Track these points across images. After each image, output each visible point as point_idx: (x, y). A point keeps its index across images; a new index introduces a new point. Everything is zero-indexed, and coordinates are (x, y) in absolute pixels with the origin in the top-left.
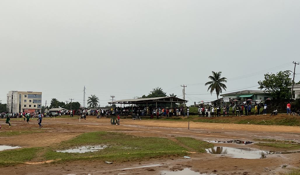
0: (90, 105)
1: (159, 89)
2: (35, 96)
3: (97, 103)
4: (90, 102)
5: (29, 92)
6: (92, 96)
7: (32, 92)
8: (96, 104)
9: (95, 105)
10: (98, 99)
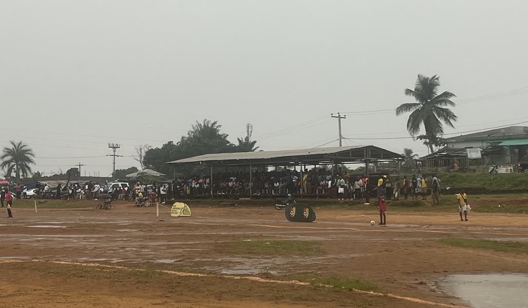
0: (10, 171)
3: (30, 165)
4: (9, 162)
6: (13, 143)
8: (25, 168)
9: (24, 171)
10: (30, 152)
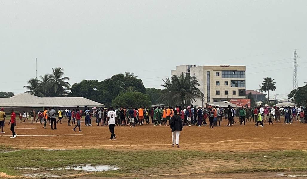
2: (234, 73)
5: (223, 66)
7: (228, 67)
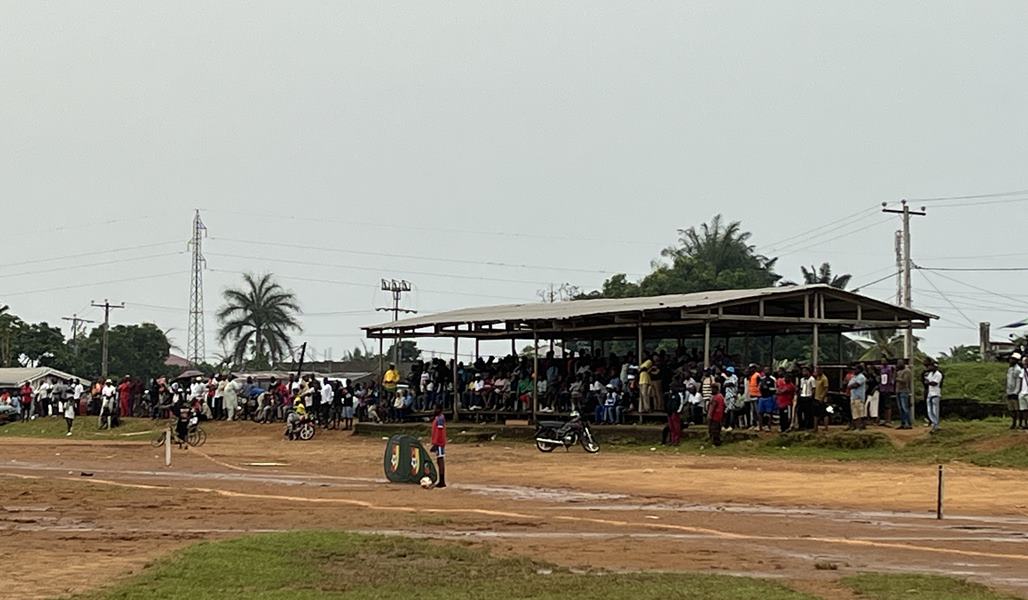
0: (240, 348)
1: (722, 232)
3: (288, 331)
4: (238, 325)
6: (249, 279)
8: (277, 340)
9: (275, 347)
10: (289, 301)
